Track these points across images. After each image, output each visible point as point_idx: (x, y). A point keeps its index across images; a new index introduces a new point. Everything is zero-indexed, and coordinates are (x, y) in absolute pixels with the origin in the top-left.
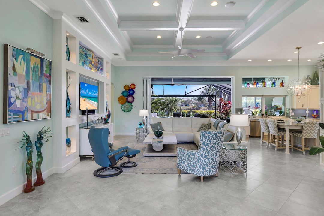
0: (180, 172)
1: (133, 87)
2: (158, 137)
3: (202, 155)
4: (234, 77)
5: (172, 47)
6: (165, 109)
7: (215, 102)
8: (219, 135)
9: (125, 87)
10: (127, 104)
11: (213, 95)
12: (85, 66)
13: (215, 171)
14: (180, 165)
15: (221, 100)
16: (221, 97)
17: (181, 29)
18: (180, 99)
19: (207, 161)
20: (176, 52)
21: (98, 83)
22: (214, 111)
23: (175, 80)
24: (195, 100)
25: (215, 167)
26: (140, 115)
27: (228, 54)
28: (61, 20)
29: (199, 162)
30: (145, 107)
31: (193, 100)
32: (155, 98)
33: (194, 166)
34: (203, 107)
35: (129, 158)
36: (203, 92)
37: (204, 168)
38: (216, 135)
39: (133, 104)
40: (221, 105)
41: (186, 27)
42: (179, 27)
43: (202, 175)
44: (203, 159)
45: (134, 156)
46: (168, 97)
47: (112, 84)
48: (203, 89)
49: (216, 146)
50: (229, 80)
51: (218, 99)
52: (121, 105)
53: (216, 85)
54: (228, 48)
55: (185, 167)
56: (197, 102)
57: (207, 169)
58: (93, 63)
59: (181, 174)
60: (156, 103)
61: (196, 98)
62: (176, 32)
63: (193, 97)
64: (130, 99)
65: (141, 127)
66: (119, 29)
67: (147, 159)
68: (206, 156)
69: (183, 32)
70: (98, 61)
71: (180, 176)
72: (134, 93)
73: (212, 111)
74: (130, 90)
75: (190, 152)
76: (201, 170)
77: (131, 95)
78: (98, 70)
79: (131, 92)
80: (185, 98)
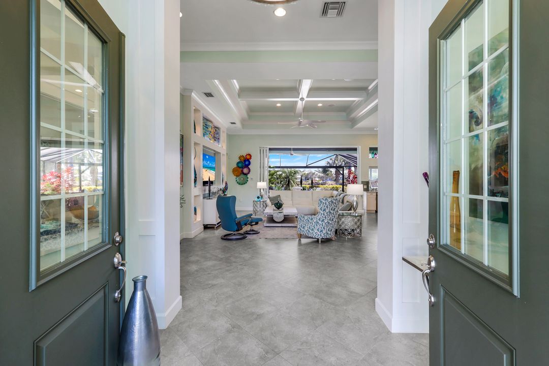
0: (301, 236)
1: (248, 157)
2: (278, 208)
3: (319, 219)
4: (360, 147)
5: (293, 114)
6: (282, 183)
7: (343, 174)
8: (334, 201)
9: (240, 158)
10: (242, 176)
11: (340, 167)
12: (206, 137)
13: (331, 235)
14: (301, 229)
15: (350, 173)
16: (350, 169)
17: (302, 99)
18: (300, 171)
19: (324, 224)
20: (297, 123)
21: (215, 154)
22: (341, 186)
23: (295, 149)
24: (318, 172)
25: (331, 230)
26: (258, 188)
27: (353, 122)
28: (190, 96)
29: (317, 225)
30: (262, 179)
31: (316, 173)
32: (272, 169)
33: (312, 230)
34: (330, 182)
35: (252, 225)
36: (328, 163)
37: (321, 231)
38: (332, 202)
39: (249, 176)
40: (349, 178)
41: (307, 97)
42: (300, 98)
43: (320, 237)
44: (320, 222)
45: (257, 223)
46: (286, 169)
47: (227, 154)
48: (328, 160)
49: (332, 212)
50: (355, 149)
51: (346, 172)
52: (235, 177)
53: (345, 155)
54: (353, 115)
55: (305, 232)
56: (322, 175)
57: (324, 232)
58: (212, 133)
59: (301, 239)
60: (273, 176)
61: (321, 169)
62: (296, 102)
63: (316, 169)
64: (245, 171)
65: (258, 200)
66: (239, 100)
67: (268, 229)
68: (323, 221)
69: (304, 102)
70: (216, 131)
71: (300, 240)
72: (249, 164)
73: (338, 186)
74: (245, 161)
75: (309, 218)
76: (319, 233)
77: (247, 166)
78: (215, 140)
79: (247, 163)
80: (307, 171)
